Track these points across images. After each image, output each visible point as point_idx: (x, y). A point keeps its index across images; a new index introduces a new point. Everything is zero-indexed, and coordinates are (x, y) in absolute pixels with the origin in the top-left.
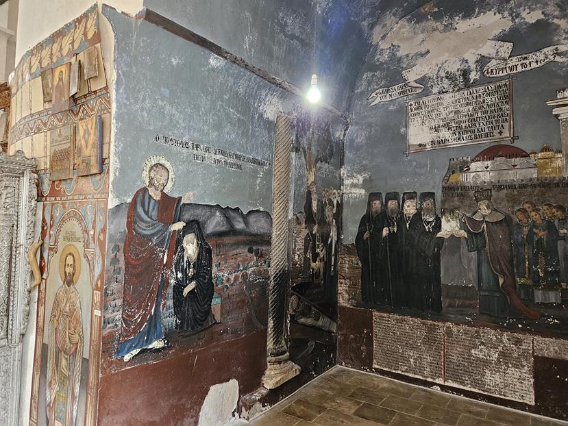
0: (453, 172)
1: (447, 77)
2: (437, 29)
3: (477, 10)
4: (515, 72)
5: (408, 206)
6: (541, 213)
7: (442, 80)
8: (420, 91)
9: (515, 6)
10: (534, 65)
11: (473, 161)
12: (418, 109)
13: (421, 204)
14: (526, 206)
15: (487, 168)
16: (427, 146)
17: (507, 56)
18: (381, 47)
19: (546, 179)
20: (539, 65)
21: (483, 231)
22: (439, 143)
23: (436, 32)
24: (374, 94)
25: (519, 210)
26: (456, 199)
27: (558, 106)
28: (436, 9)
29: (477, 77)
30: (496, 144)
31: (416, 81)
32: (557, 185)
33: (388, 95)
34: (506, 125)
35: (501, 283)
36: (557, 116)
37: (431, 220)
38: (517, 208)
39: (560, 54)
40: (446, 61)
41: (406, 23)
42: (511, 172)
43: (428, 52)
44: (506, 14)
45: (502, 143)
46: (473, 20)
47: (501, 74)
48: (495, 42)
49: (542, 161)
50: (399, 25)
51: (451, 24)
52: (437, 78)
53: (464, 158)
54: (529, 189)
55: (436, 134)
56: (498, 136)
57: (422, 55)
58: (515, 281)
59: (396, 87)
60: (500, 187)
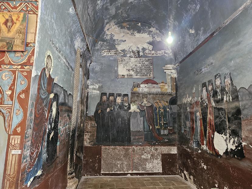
0: (135, 87)
1: (132, 52)
2: (128, 33)
3: (142, 31)
4: (153, 55)
5: (118, 99)
6: (162, 103)
7: (130, 52)
8: (123, 54)
9: (154, 34)
10: (159, 55)
11: (141, 84)
12: (122, 61)
13: (123, 99)
14: (158, 101)
15: (146, 87)
16: (125, 76)
17: (151, 50)
18: (107, 33)
19: (163, 92)
20: (160, 55)
21: (145, 109)
22: (130, 76)
23: (128, 35)
24: (103, 51)
25: (156, 102)
26: (136, 97)
27: (166, 69)
28: (128, 26)
29: (142, 54)
30: (148, 79)
31: (121, 50)
32: (166, 94)
33: (110, 53)
34: (151, 73)
35: (151, 129)
36: (165, 72)
37: (127, 105)
38: (155, 101)
39: (166, 53)
40: (132, 46)
41: (117, 27)
42: (153, 89)
43: (125, 41)
44: (151, 35)
45: (150, 79)
46: (141, 34)
47: (149, 55)
48: (148, 44)
49: (162, 86)
50: (114, 27)
51: (134, 33)
52: (129, 51)
53: (139, 82)
54: (158, 95)
55: (129, 72)
56: (149, 76)
57: (123, 41)
58: (155, 127)
59: (113, 50)
60: (150, 94)
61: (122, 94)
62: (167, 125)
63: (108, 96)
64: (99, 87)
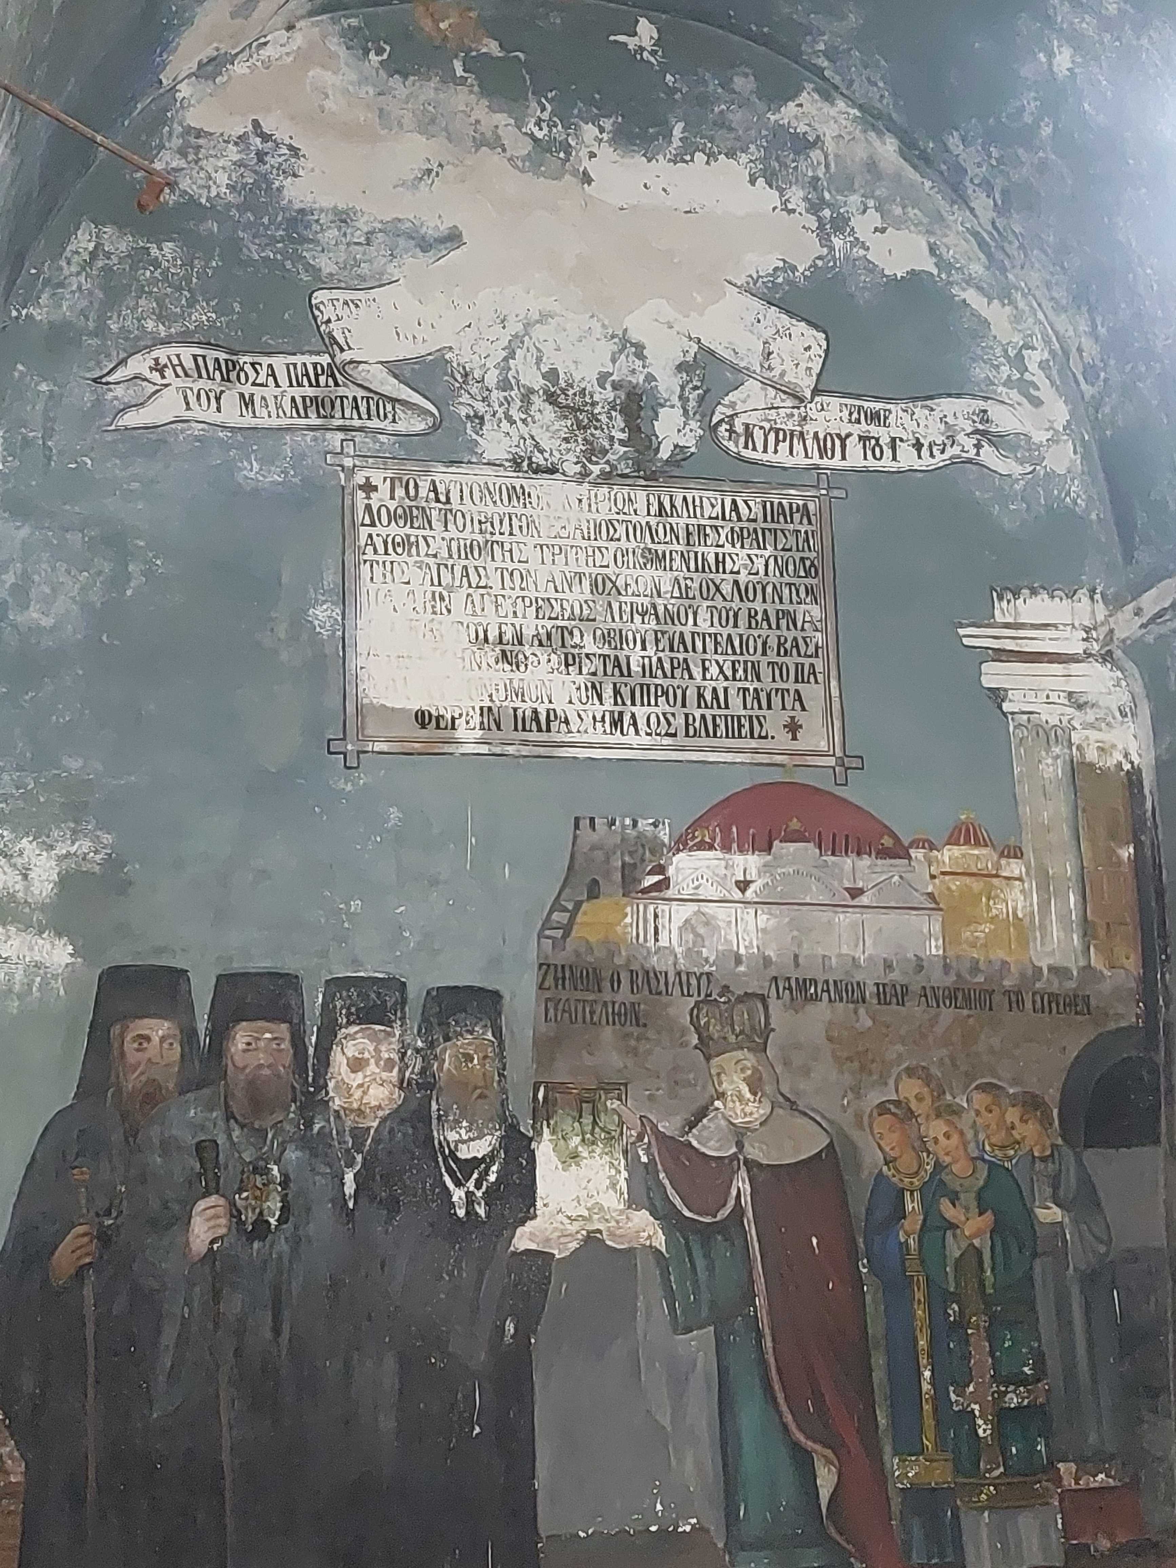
0: (594, 891)
1: (551, 398)
2: (495, 143)
3: (678, 130)
4: (836, 462)
5: (357, 1065)
7: (527, 395)
8: (419, 426)
10: (907, 458)
11: (681, 843)
12: (408, 517)
13: (428, 1054)
14: (910, 1089)
15: (743, 885)
16: (461, 733)
17: (806, 385)
18: (193, 118)
19: (975, 968)
20: (926, 462)
22: (520, 723)
23: (493, 159)
24: (139, 365)
26: (608, 1033)
27: (1001, 655)
28: (492, 47)
29: (689, 441)
30: (777, 776)
31: (395, 368)
32: (1015, 999)
33: (230, 399)
34: (812, 692)
35: (825, 1495)
36: (997, 695)
37: (480, 1148)
38: (875, 1098)
40: (544, 318)
41: (335, 44)
42: (843, 918)
43: (453, 238)
44: (796, 196)
45: (800, 777)
46: (661, 163)
47: (782, 457)
48: (757, 304)
49: (955, 884)
50: (298, 39)
51: (567, 148)
52: (505, 385)
53: (644, 824)
54: (915, 1009)
55: (504, 673)
56: (783, 740)
57: (425, 245)
59: (279, 362)
60: (803, 985)
61: (412, 992)
62: (1047, 1434)
63: (202, 1025)
64: (65, 881)
